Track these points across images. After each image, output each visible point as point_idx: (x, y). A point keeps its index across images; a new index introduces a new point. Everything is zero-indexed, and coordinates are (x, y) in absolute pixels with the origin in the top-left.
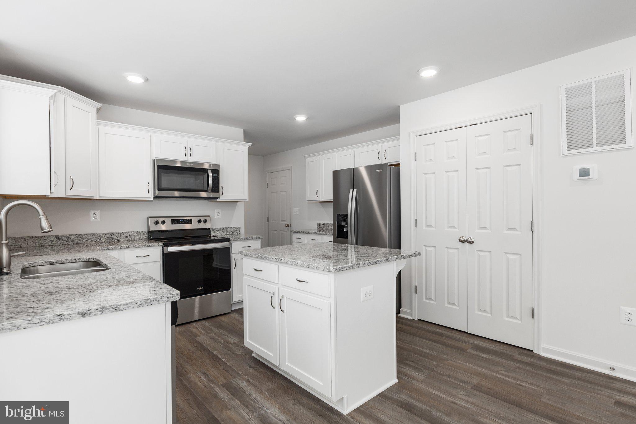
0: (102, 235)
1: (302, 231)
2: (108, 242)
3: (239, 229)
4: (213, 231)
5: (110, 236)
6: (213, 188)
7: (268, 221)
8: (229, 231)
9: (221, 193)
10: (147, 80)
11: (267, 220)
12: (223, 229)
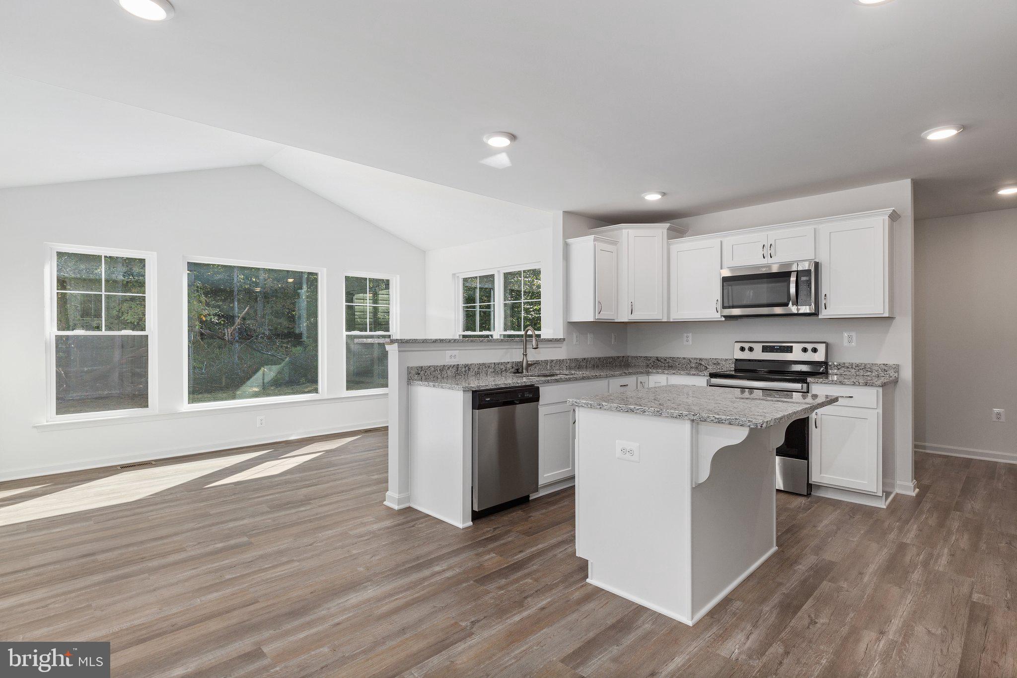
0: (691, 360)
2: (697, 368)
3: (896, 367)
5: (698, 361)
10: (664, 194)
12: (857, 366)
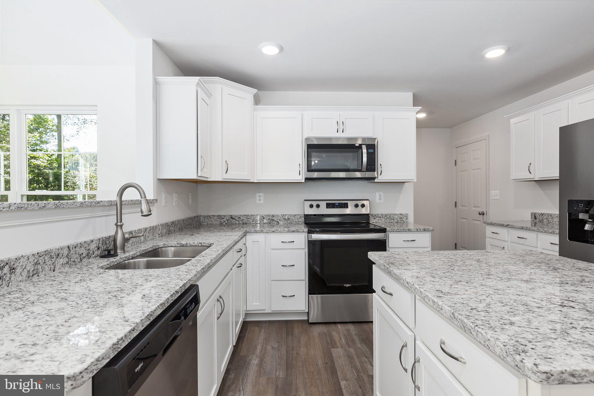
0: (264, 216)
1: (502, 223)
2: (269, 223)
3: (406, 216)
4: (373, 218)
5: (271, 218)
6: (369, 167)
7: (456, 206)
8: (392, 218)
9: (379, 173)
10: (281, 49)
11: (454, 206)
12: (386, 215)
